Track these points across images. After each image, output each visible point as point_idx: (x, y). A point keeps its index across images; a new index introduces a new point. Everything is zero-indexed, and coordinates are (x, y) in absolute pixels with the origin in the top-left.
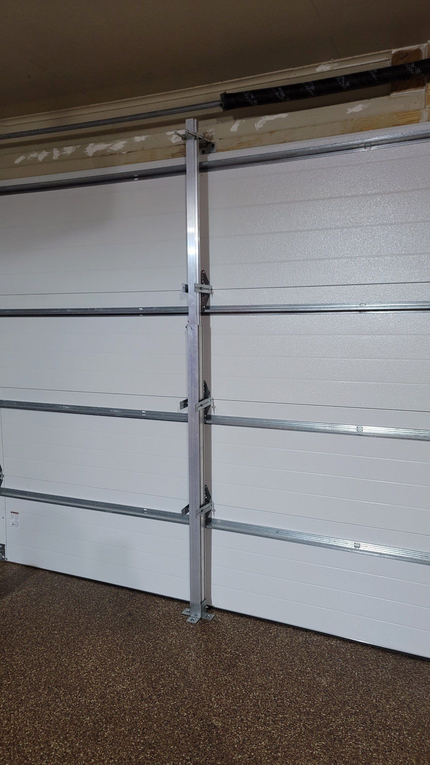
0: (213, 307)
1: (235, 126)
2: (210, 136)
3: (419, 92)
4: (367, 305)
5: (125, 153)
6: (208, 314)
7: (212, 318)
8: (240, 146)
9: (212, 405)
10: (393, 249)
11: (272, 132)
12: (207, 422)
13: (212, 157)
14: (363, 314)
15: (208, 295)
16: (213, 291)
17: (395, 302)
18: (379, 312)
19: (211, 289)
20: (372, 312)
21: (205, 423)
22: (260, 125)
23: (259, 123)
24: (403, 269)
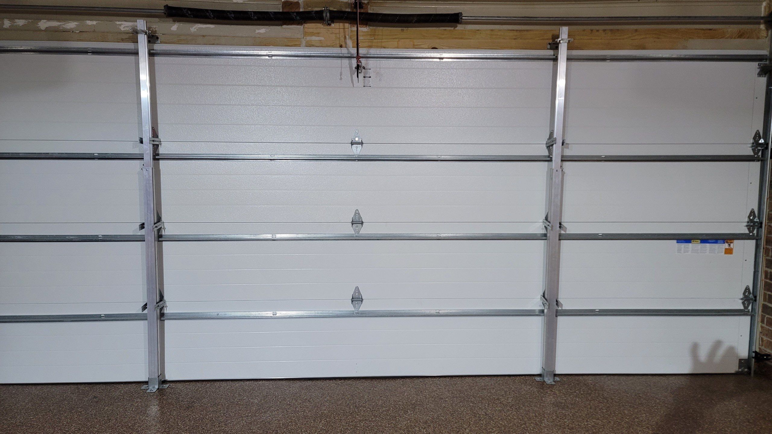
0: (161, 154)
1: (175, 27)
2: (154, 30)
3: (300, 28)
4: (275, 156)
5: (78, 32)
6: (158, 159)
7: (161, 162)
8: (179, 42)
9: (163, 227)
10: (289, 122)
11: (204, 36)
12: (160, 239)
13: (158, 47)
14: (273, 162)
15: (158, 145)
16: (161, 142)
17: (293, 155)
18: (283, 161)
19: (160, 141)
20: (278, 160)
21: (159, 241)
22: (195, 29)
23: (194, 27)
24: (297, 135)
